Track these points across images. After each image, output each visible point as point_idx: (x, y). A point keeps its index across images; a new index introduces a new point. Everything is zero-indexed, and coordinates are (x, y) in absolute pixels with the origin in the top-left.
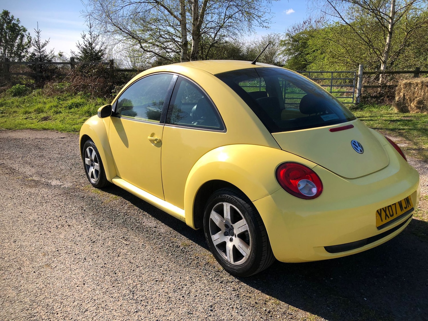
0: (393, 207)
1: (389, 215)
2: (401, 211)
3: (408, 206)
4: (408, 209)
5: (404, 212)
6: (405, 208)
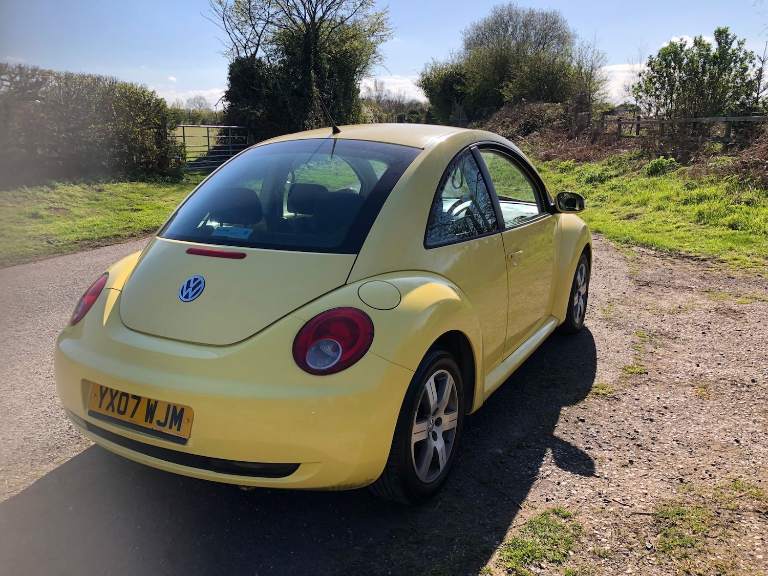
0: (132, 403)
1: (116, 407)
2: (146, 421)
3: (170, 427)
4: (166, 430)
5: (151, 428)
6: (158, 423)
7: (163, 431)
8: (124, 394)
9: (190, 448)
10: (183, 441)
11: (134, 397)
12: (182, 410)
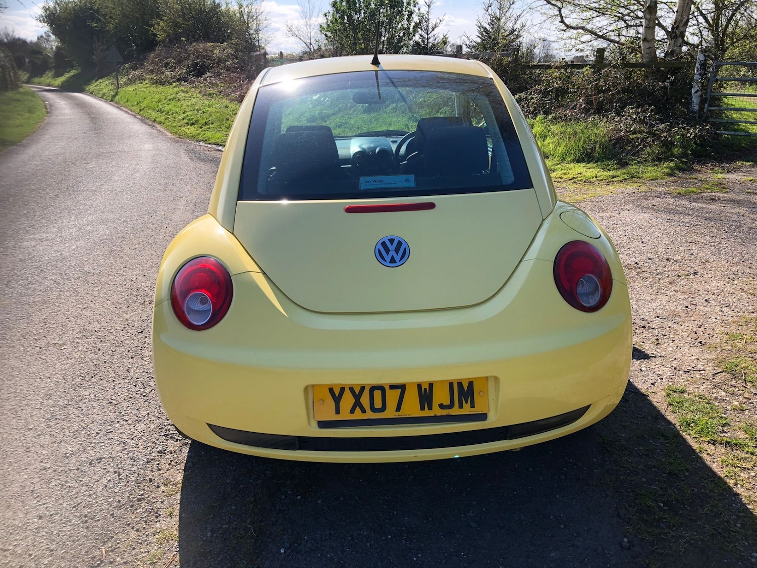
2: (422, 409)
3: (461, 407)
4: (455, 411)
5: (433, 415)
6: (442, 406)
7: (452, 414)
8: (374, 388)
9: (493, 422)
10: (483, 417)
11: (393, 387)
12: (471, 384)
